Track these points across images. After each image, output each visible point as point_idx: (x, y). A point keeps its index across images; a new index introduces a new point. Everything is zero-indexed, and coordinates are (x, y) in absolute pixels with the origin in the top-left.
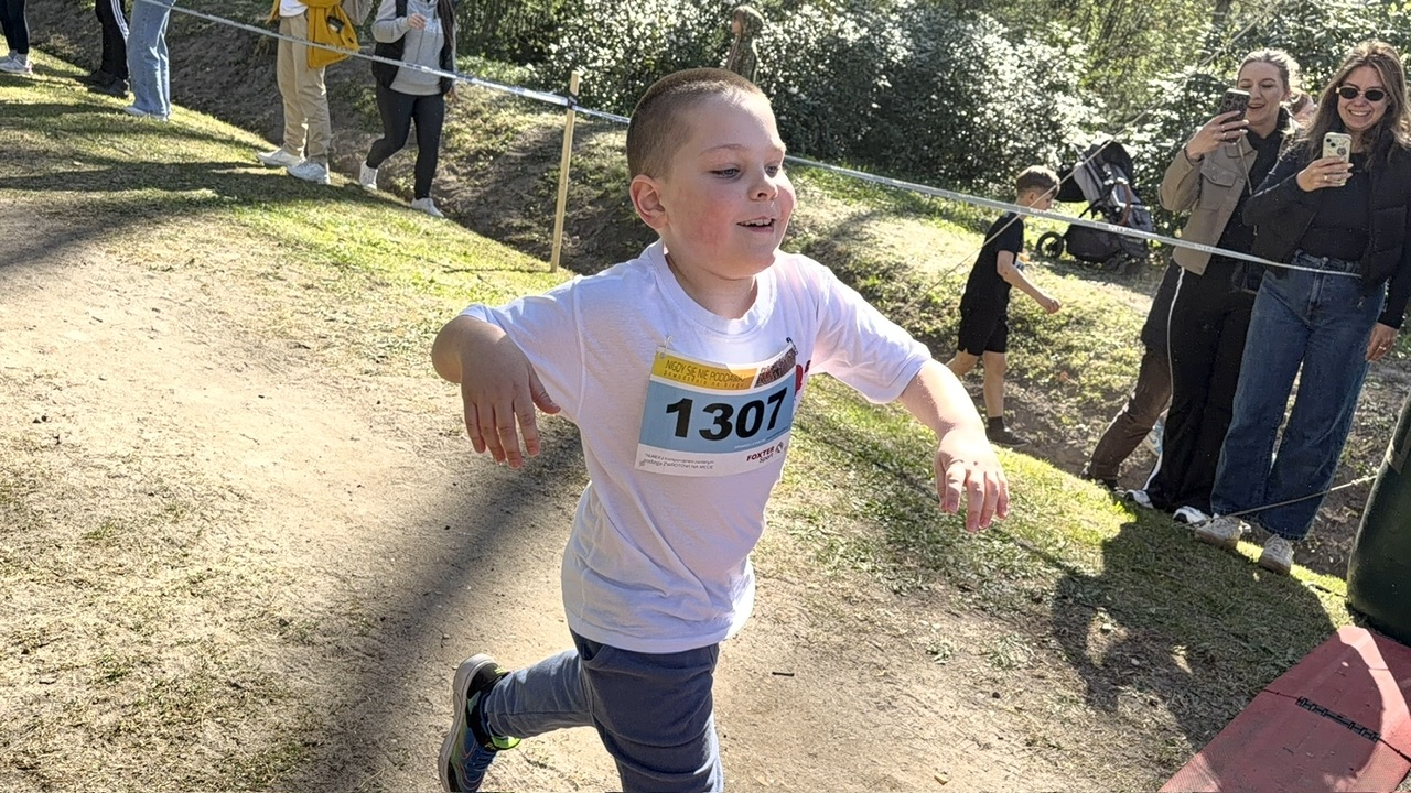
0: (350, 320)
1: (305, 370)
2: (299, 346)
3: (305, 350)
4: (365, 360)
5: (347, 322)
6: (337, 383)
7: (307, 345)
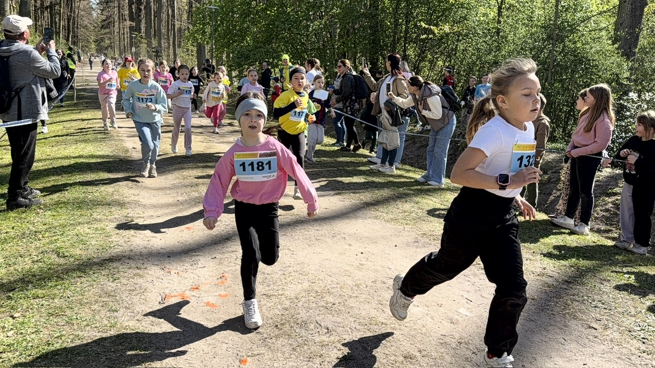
0: (606, 307)
1: (602, 347)
2: (590, 327)
3: (594, 331)
4: (635, 341)
5: (605, 308)
6: (630, 359)
7: (594, 326)
